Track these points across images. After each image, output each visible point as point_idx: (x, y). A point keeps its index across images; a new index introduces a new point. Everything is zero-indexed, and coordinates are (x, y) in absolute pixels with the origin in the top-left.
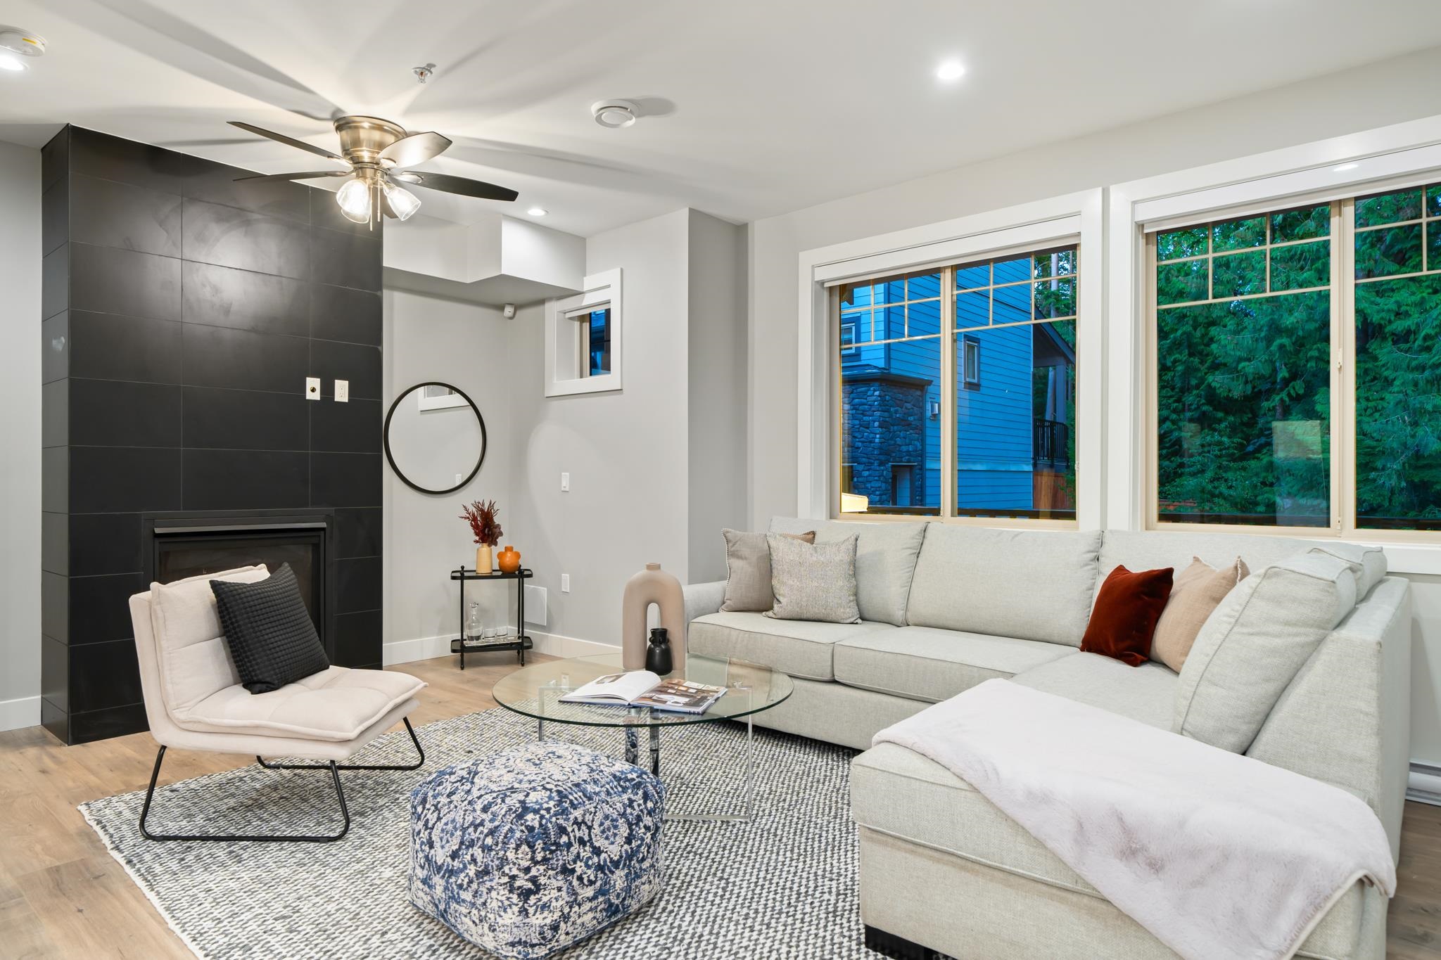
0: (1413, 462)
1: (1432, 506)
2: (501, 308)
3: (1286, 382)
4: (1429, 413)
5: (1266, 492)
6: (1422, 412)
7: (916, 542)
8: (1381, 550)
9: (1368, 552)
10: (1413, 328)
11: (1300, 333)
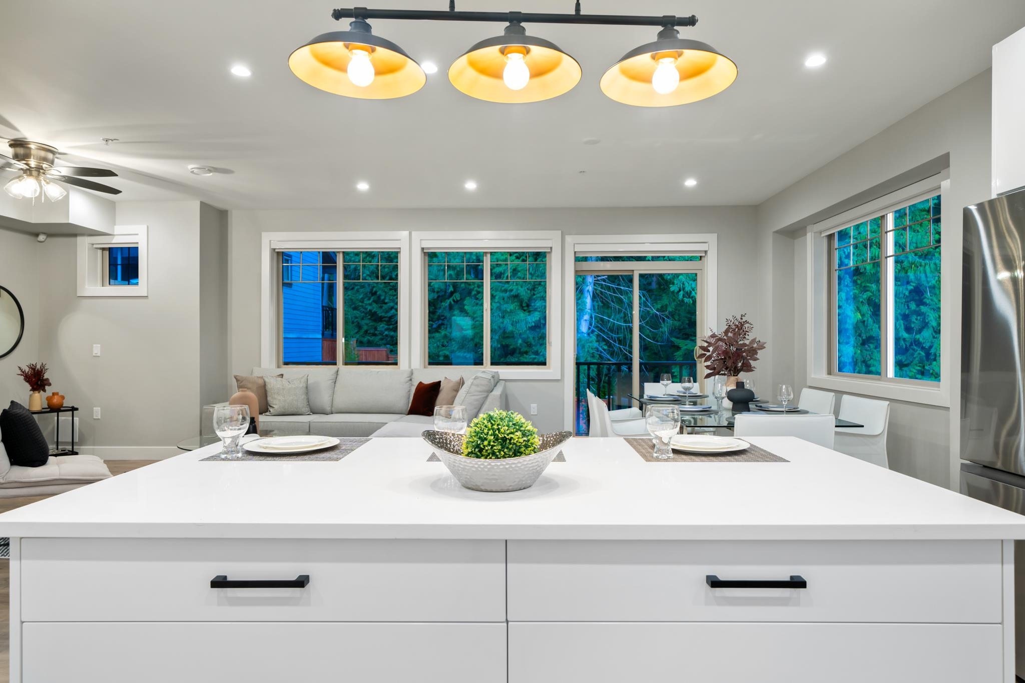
0: (502, 335)
1: (509, 356)
2: (37, 235)
3: (452, 293)
4: (508, 312)
5: (444, 350)
6: (506, 311)
7: (334, 377)
8: (498, 372)
9: (495, 372)
10: (503, 272)
11: (458, 269)
